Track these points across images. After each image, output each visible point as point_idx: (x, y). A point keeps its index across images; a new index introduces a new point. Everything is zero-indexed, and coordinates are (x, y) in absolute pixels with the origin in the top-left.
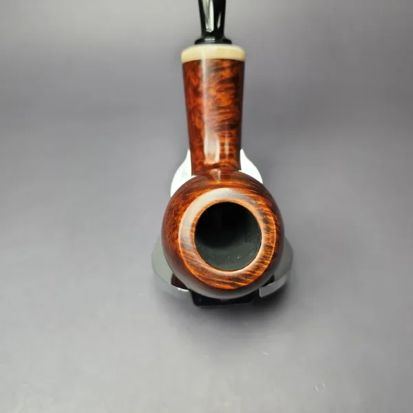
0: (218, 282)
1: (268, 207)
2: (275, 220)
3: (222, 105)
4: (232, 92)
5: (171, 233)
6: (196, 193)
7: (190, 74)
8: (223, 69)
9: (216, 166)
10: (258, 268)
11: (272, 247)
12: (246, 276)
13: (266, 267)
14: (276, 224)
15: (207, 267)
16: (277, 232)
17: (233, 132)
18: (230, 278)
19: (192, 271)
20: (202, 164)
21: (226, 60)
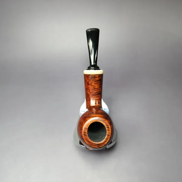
0: (94, 146)
1: (109, 123)
2: (111, 127)
3: (96, 88)
4: (99, 84)
5: (80, 131)
6: (88, 119)
7: (86, 78)
8: (96, 77)
9: (94, 107)
10: (105, 141)
11: (109, 135)
12: (102, 144)
13: (108, 141)
14: (111, 128)
15: (91, 141)
16: (111, 131)
17: (99, 96)
18: (97, 144)
19: (87, 142)
20: (89, 105)
21: (97, 75)
